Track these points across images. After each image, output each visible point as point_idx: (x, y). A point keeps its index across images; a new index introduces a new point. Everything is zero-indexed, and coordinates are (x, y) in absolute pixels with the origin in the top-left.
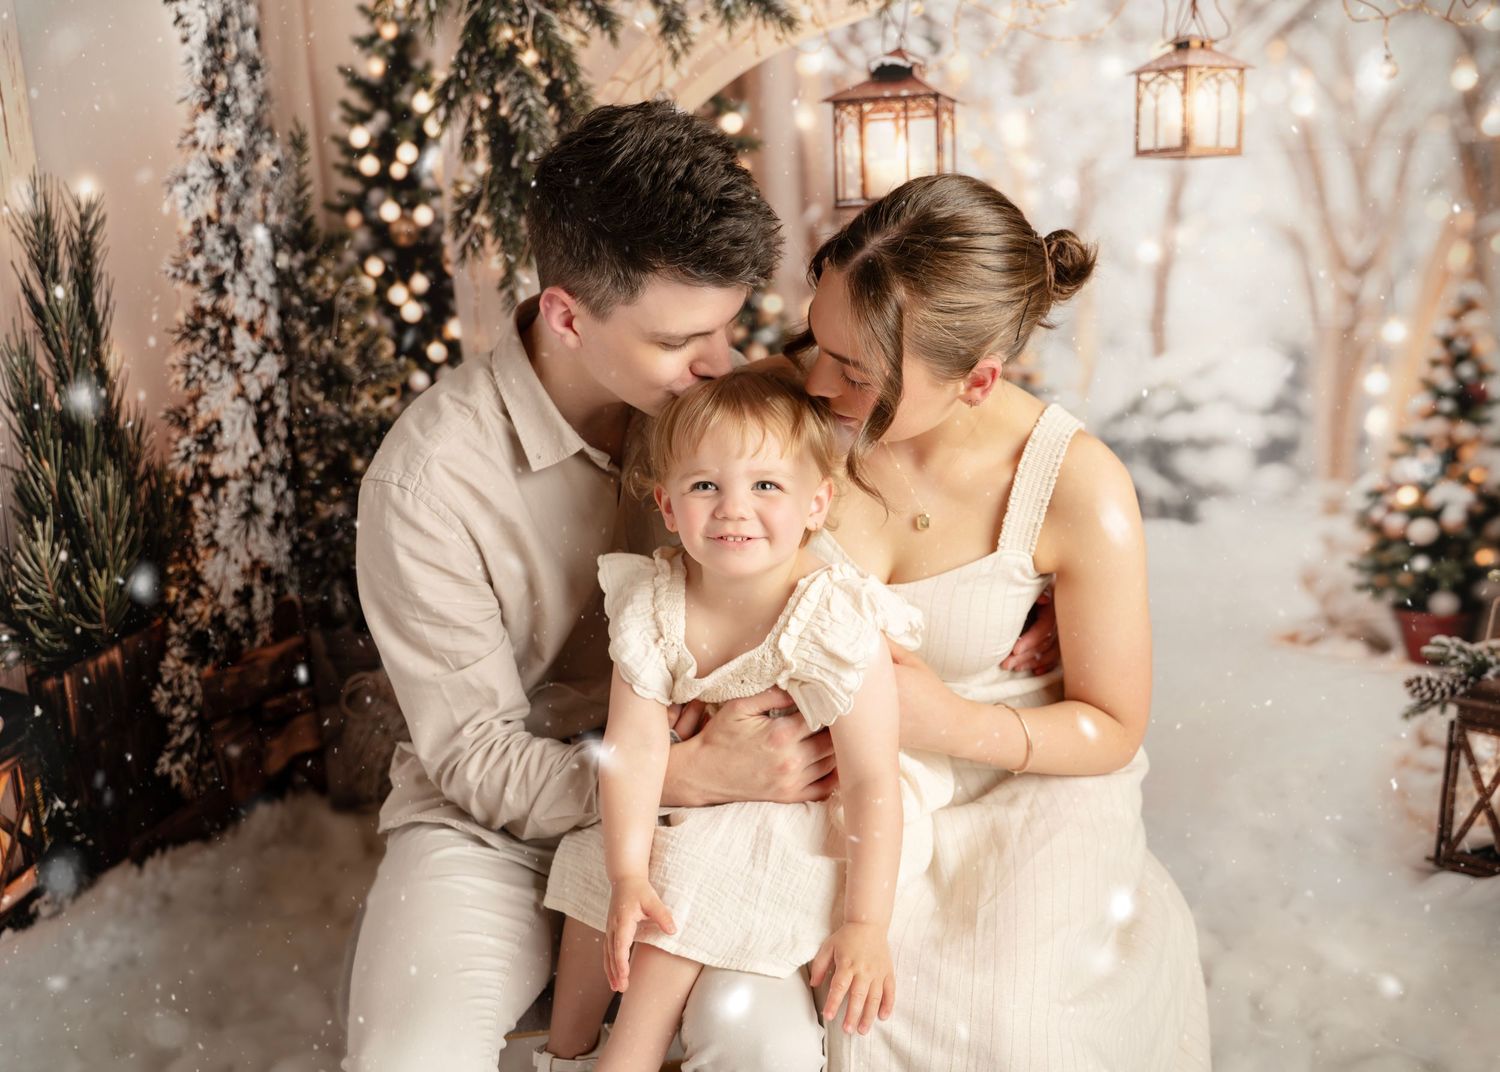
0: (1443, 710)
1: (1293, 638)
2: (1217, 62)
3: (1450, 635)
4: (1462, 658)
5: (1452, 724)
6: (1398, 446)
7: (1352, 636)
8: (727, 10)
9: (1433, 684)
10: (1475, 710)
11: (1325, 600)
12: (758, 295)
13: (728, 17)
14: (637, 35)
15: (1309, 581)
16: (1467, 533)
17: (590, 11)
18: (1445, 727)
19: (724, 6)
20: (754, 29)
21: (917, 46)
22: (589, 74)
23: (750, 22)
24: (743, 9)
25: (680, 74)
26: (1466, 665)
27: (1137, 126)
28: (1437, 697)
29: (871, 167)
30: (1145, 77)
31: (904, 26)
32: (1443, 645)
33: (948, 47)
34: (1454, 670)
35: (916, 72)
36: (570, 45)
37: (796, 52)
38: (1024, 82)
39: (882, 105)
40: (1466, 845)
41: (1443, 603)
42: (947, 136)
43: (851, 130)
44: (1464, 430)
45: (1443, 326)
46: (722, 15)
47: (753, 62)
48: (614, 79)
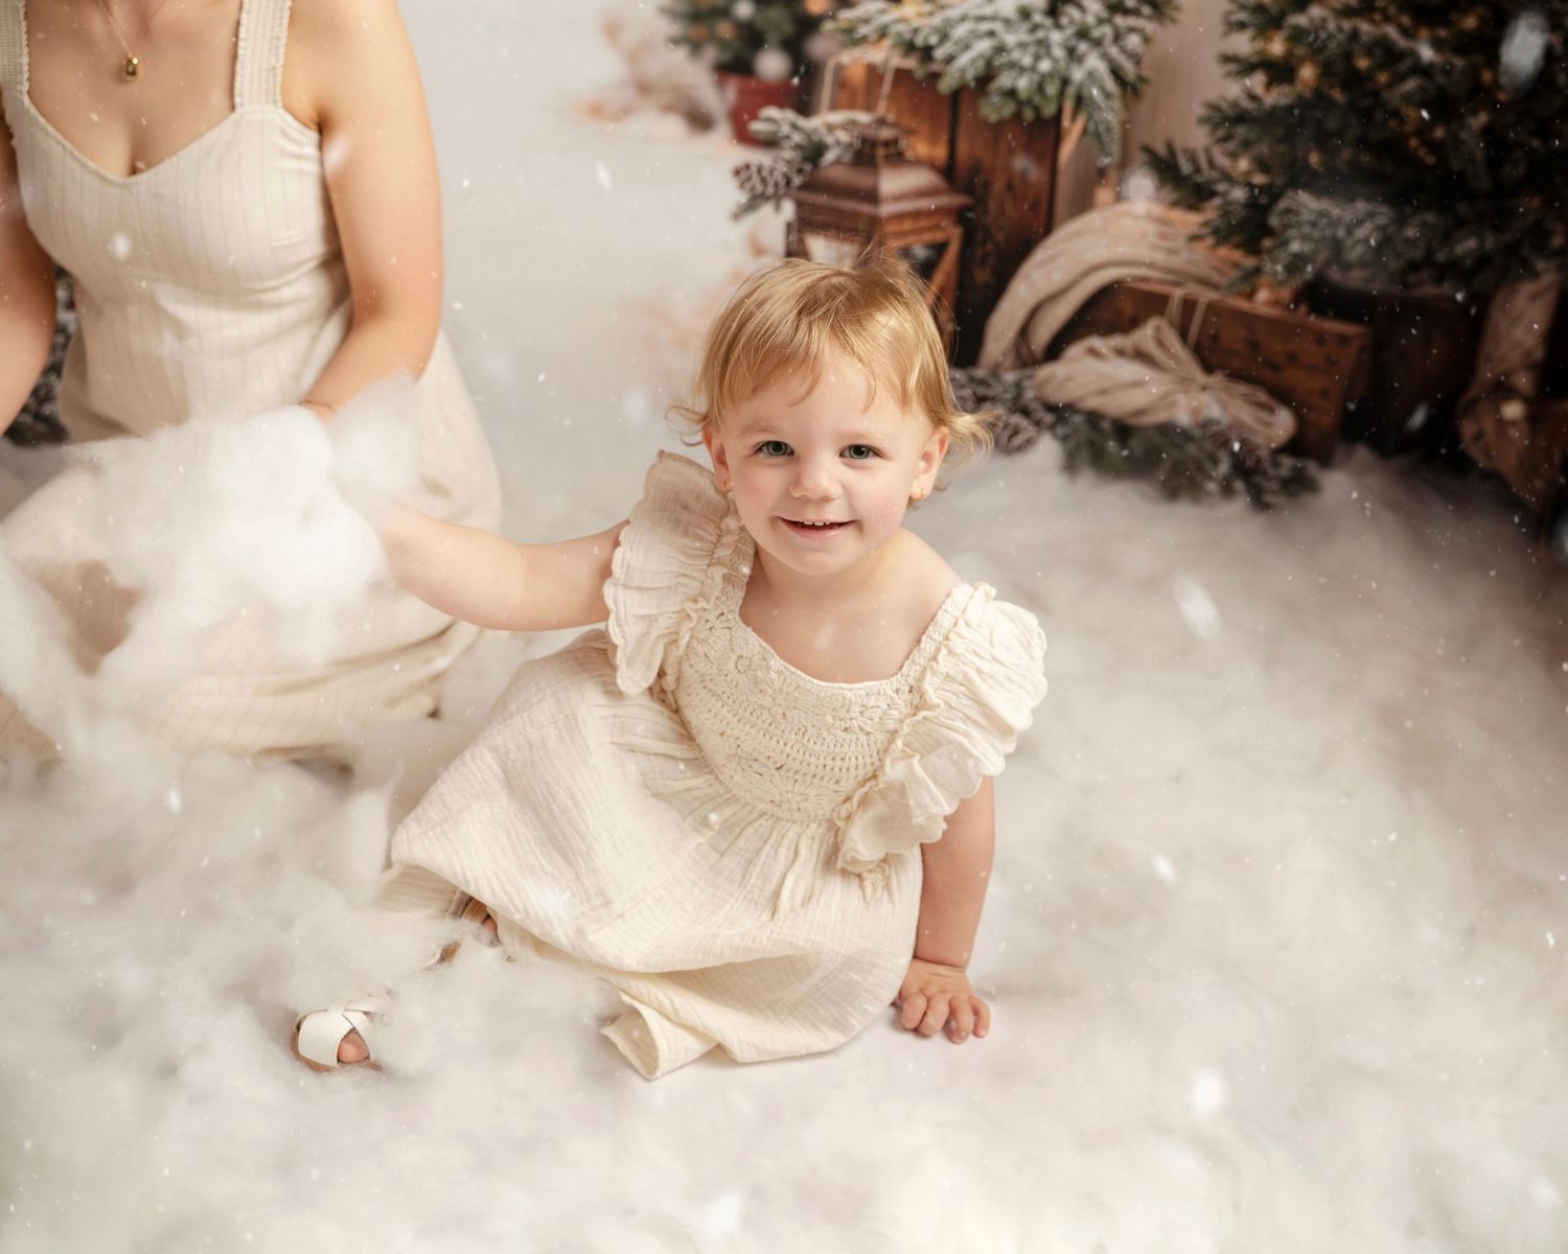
0: (778, 208)
1: (597, 111)
3: (781, 105)
4: (797, 137)
5: (789, 227)
7: (668, 108)
9: (765, 173)
10: (816, 208)
11: (633, 57)
15: (612, 30)
18: (782, 229)
26: (798, 147)
28: (770, 190)
32: (774, 121)
34: (789, 154)
41: (772, 64)
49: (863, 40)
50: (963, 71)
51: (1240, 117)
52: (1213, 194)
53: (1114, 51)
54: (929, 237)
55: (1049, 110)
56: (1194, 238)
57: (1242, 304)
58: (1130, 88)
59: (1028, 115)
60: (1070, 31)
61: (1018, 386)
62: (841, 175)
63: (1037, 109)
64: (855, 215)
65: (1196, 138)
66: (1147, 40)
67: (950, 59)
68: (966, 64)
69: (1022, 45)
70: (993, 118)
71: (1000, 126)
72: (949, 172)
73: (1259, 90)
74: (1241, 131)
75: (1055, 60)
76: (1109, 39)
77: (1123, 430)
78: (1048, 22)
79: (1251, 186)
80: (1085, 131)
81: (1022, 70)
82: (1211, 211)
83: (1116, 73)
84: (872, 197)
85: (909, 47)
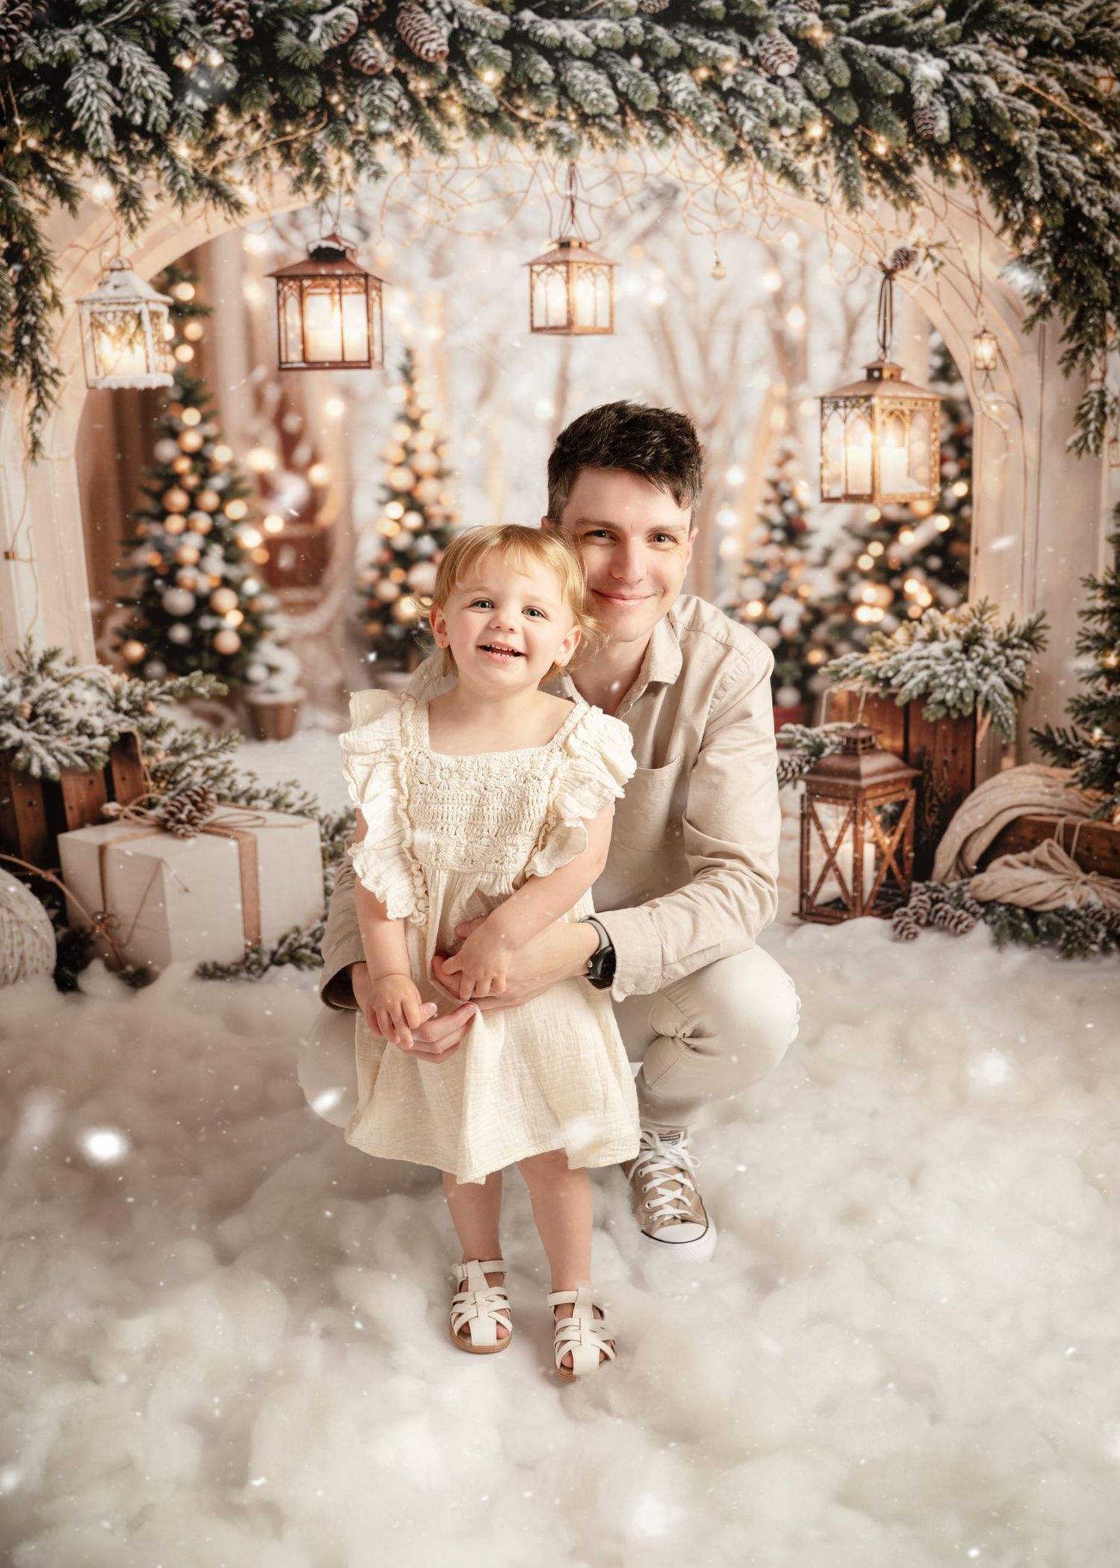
0: (795, 787)
2: (592, 259)
3: (795, 723)
4: (805, 741)
5: (802, 797)
6: (745, 570)
8: (181, 191)
9: (785, 765)
10: (819, 784)
12: (210, 446)
13: (181, 197)
14: (97, 209)
16: (801, 638)
17: (50, 183)
18: (798, 800)
19: (178, 188)
20: (205, 210)
21: (349, 233)
22: (49, 240)
23: (202, 202)
24: (195, 192)
25: (136, 246)
26: (806, 746)
27: (532, 307)
28: (789, 775)
29: (311, 335)
30: (537, 268)
31: (338, 216)
32: (791, 732)
33: (375, 236)
34: (800, 752)
35: (348, 255)
36: (30, 213)
37: (242, 231)
38: (439, 268)
39: (319, 282)
40: (820, 899)
41: (788, 696)
42: (376, 310)
43: (292, 302)
44: (792, 555)
45: (772, 472)
46: (176, 195)
47: (205, 238)
48: (72, 246)
49: (846, 676)
50: (911, 691)
51: (1093, 706)
52: (1079, 756)
53: (1007, 671)
54: (893, 798)
55: (968, 711)
56: (1068, 785)
57: (1106, 826)
58: (1019, 694)
59: (955, 715)
60: (977, 661)
61: (959, 890)
62: (836, 763)
63: (960, 711)
64: (845, 786)
65: (1067, 721)
66: (1027, 663)
67: (903, 684)
68: (913, 687)
69: (947, 672)
70: (932, 719)
71: (937, 723)
72: (905, 755)
73: (1103, 688)
74: (1094, 714)
75: (969, 680)
76: (1003, 664)
77: (1031, 914)
78: (964, 657)
79: (1102, 748)
80: (992, 722)
81: (949, 688)
82: (1078, 767)
83: (1009, 685)
84: (856, 775)
85: (875, 680)
